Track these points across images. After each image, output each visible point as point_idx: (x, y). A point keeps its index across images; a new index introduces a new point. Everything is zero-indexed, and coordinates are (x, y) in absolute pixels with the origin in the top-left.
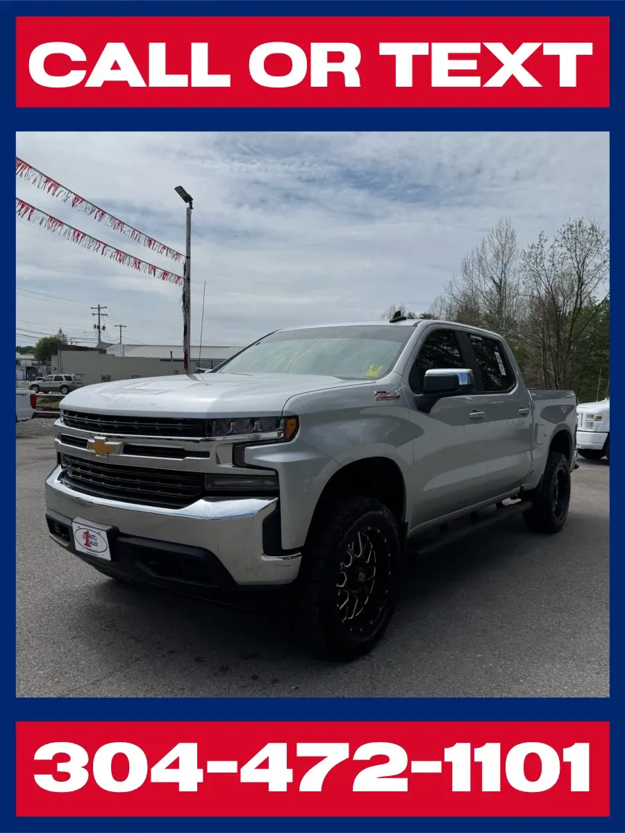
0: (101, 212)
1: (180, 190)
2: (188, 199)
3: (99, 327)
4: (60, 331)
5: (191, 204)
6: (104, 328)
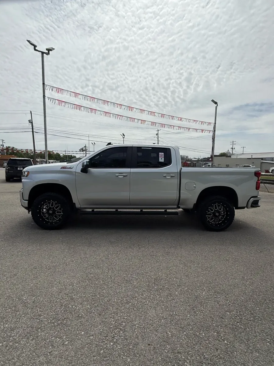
0: (172, 117)
1: (213, 101)
2: (216, 103)
3: (232, 148)
4: (228, 151)
5: (217, 104)
6: (234, 149)
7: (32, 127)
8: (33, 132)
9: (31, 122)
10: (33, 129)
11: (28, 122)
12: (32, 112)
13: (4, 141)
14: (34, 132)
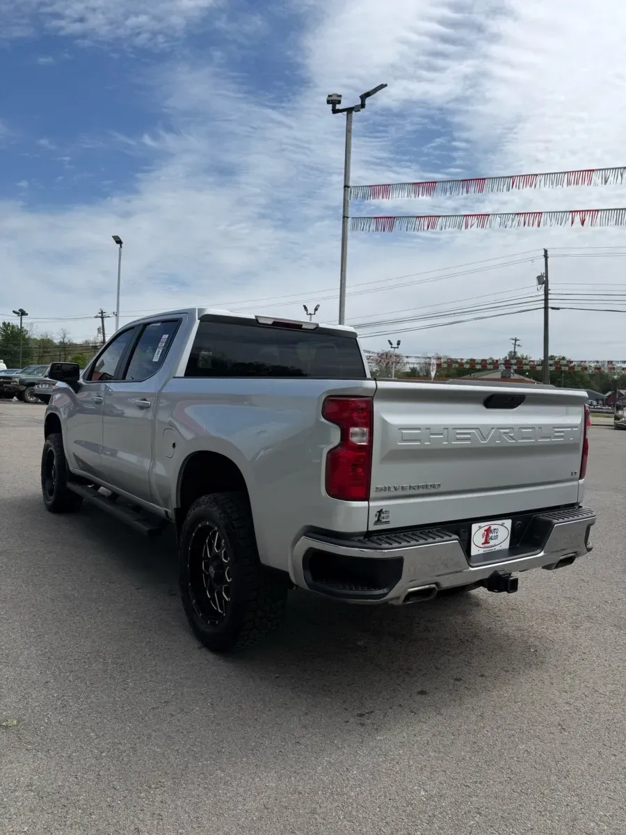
7: (546, 294)
8: (546, 308)
9: (543, 280)
10: (546, 300)
11: (536, 282)
12: (549, 253)
13: (518, 343)
14: (550, 310)
